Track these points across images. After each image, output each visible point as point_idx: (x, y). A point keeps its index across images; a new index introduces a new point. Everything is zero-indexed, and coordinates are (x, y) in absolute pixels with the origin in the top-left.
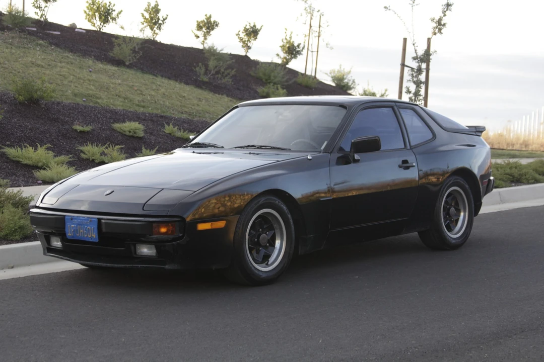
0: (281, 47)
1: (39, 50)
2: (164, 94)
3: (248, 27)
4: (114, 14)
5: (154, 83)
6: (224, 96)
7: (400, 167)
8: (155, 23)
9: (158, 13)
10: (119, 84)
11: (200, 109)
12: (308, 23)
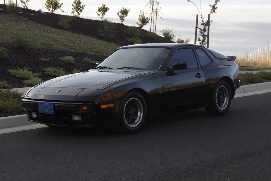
0: (139, 19)
1: (24, 23)
2: (83, 43)
3: (123, 10)
4: (59, 5)
5: (79, 37)
6: (112, 43)
7: (196, 76)
8: (79, 9)
9: (80, 4)
10: (62, 38)
11: (101, 49)
12: (151, 8)
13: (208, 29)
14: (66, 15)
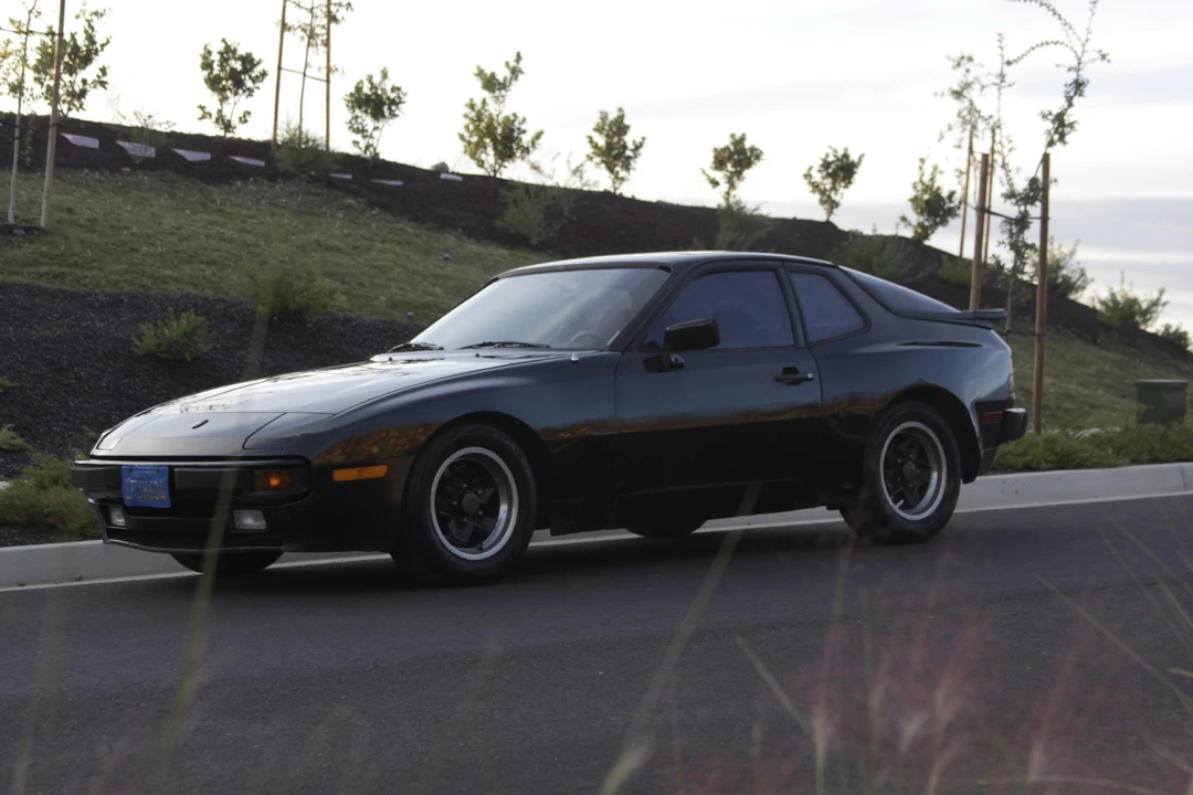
0: (911, 200)
1: (341, 219)
3: (831, 159)
4: (526, 139)
8: (617, 157)
9: (625, 133)
12: (965, 145)
13: (1045, 219)
14: (549, 183)
